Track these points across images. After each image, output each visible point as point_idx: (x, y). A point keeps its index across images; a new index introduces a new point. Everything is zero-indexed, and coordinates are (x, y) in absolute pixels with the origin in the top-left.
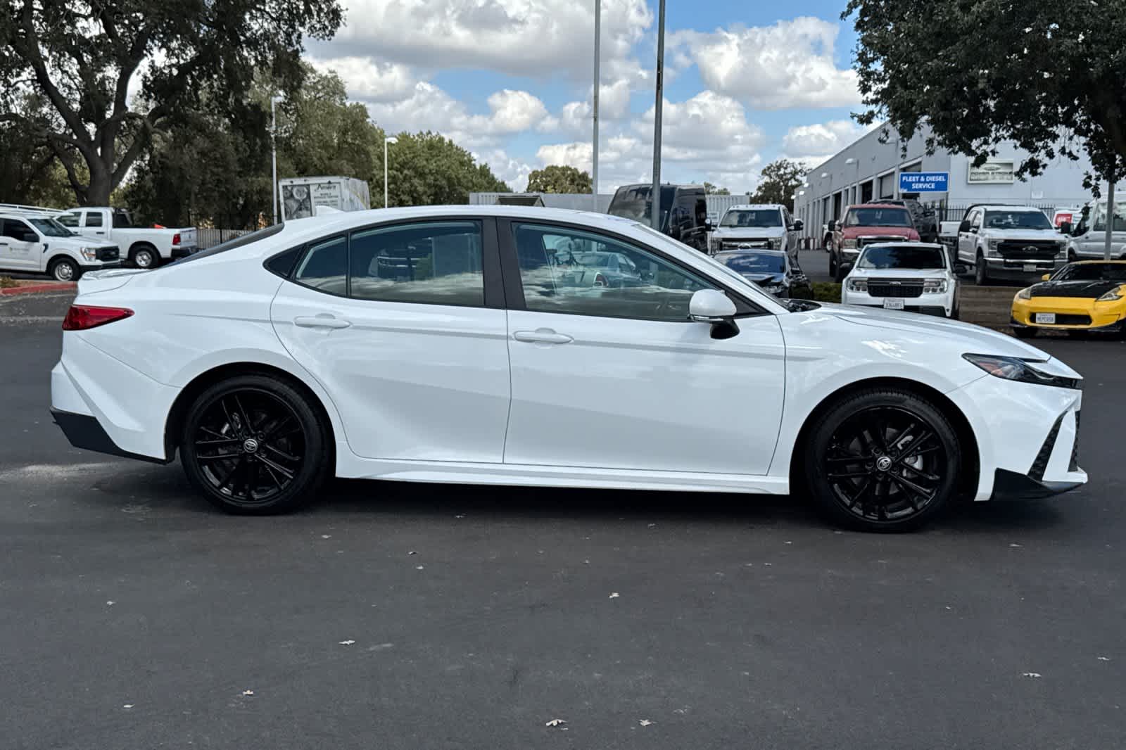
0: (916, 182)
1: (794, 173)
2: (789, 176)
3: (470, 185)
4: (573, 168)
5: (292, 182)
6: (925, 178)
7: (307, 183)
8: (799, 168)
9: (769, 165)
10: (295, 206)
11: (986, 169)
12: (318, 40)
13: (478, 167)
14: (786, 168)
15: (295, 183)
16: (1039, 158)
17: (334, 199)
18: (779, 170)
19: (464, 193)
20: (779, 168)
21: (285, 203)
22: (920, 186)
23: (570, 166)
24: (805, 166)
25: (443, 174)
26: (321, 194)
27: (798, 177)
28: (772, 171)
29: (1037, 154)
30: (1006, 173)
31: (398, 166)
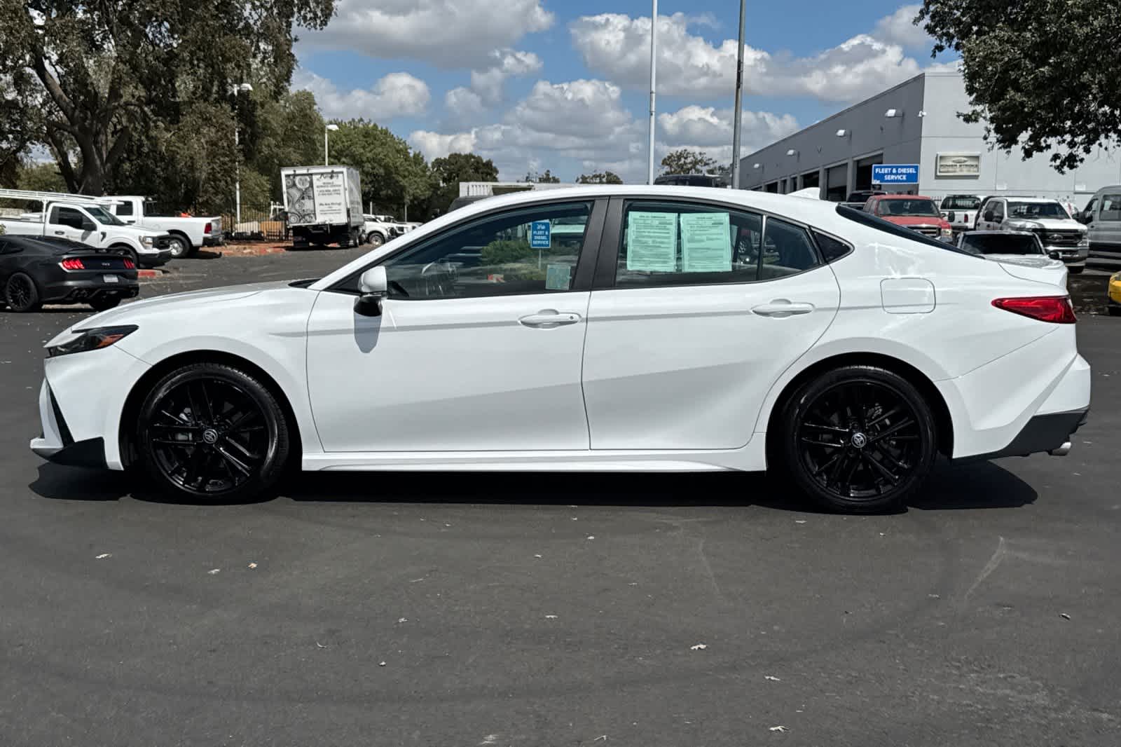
0: (888, 174)
1: (695, 163)
2: (689, 166)
3: (406, 174)
4: (476, 156)
5: (295, 171)
6: (897, 170)
7: (310, 172)
8: (699, 158)
9: (670, 155)
10: (297, 195)
11: (954, 161)
12: (309, 29)
13: (412, 155)
14: (686, 158)
15: (298, 172)
16: (1077, 153)
17: (337, 188)
18: (679, 160)
19: (401, 181)
20: (679, 157)
21: (288, 193)
22: (893, 177)
23: (474, 154)
24: (705, 156)
25: (379, 162)
26: (324, 183)
27: (698, 167)
28: (672, 161)
29: (1075, 149)
30: (972, 166)
31: (336, 154)
